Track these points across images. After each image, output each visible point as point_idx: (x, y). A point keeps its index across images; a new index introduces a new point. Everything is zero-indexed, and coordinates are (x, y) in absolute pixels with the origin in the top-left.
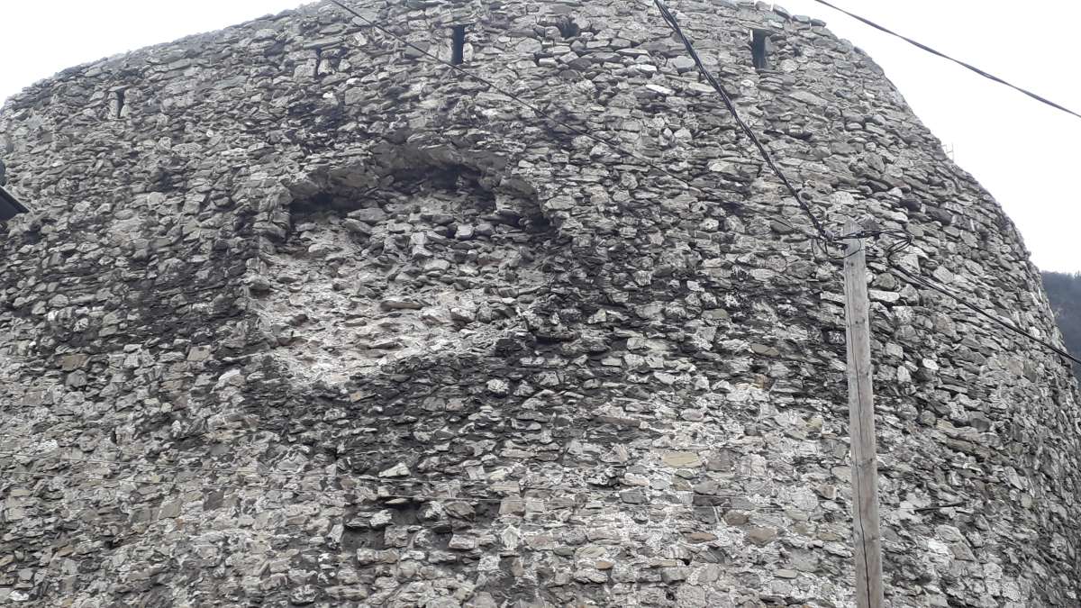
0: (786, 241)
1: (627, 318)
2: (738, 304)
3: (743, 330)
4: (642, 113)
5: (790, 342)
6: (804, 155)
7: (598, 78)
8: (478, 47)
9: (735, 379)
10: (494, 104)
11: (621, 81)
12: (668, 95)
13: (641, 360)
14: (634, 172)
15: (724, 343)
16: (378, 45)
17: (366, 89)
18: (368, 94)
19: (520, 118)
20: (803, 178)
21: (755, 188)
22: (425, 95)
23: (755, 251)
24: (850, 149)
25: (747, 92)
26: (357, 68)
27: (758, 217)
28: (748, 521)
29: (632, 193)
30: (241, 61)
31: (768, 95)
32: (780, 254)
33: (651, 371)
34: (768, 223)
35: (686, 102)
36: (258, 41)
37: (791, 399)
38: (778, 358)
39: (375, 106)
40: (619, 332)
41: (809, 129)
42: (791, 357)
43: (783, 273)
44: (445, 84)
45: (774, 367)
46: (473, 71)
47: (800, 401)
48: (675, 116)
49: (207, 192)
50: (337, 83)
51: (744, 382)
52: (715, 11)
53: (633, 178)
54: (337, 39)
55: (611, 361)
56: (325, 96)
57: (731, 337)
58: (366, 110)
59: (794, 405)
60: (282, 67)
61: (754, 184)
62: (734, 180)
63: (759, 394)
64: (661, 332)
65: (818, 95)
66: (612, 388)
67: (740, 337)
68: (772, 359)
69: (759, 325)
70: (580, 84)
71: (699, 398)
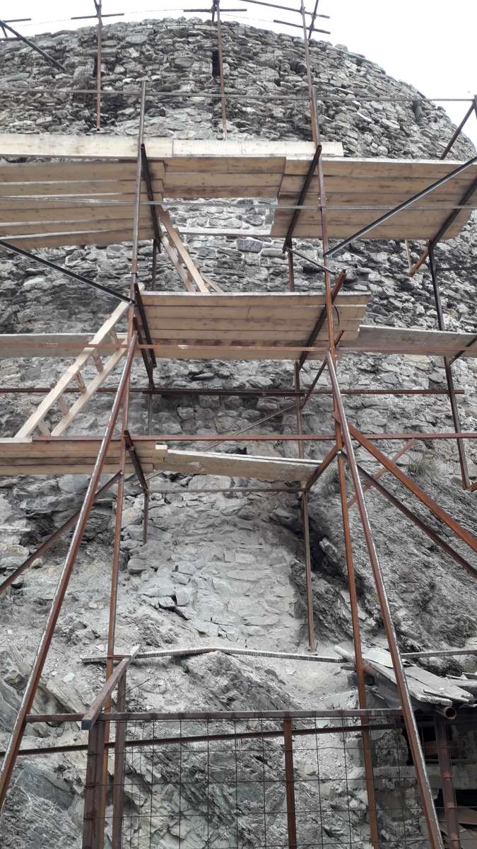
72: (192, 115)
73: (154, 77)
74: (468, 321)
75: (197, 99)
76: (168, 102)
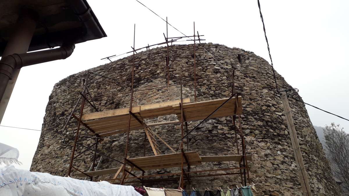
0: (253, 101)
1: (217, 121)
2: (244, 117)
3: (246, 123)
4: (214, 73)
5: (258, 125)
6: (254, 81)
7: (203, 66)
8: (172, 61)
9: (247, 135)
10: (178, 74)
11: (208, 66)
12: (220, 69)
13: (222, 131)
14: (214, 87)
15: (242, 126)
16: (148, 63)
17: (146, 73)
18: (146, 74)
19: (184, 76)
20: (255, 86)
21: (244, 89)
22: (160, 73)
23: (246, 104)
24: (265, 80)
25: (238, 68)
26: (143, 69)
27: (246, 96)
28: (256, 171)
29: (214, 91)
30: (114, 70)
31: (244, 68)
32: (253, 104)
33: (225, 134)
34: (248, 97)
35: (224, 70)
36: (118, 65)
37: (261, 139)
38: (256, 129)
39: (148, 76)
40: (215, 125)
41: (254, 75)
42: (260, 129)
43: (254, 109)
44: (165, 70)
45: (256, 132)
46: (172, 67)
47: (264, 140)
48: (222, 74)
49: (107, 100)
50: (138, 72)
51: (249, 136)
52: (228, 50)
53: (214, 88)
54: (138, 62)
55: (214, 132)
56: (136, 75)
57: (244, 125)
58: (146, 77)
59: (262, 141)
60: (124, 70)
61: (243, 88)
62: (238, 87)
63: (253, 139)
64: (226, 124)
65: (255, 68)
66: (216, 139)
67: (246, 125)
68: (255, 130)
69: (250, 121)
70: (199, 68)
71: (238, 140)
72: (160, 81)
73: (149, 69)
74: (259, 137)
75: (162, 75)
76: (153, 77)
